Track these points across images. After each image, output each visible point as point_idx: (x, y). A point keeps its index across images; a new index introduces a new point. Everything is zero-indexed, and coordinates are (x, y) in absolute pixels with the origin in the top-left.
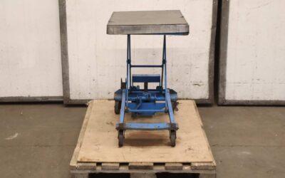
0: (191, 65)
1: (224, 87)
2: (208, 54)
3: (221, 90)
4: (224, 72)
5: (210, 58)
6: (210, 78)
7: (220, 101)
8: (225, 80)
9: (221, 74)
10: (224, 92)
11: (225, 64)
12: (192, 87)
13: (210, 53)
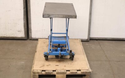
0: (16, 23)
1: (31, 33)
2: (23, 19)
3: (30, 34)
4: (31, 26)
5: (24, 21)
6: (24, 29)
7: (30, 38)
8: (31, 30)
9: (29, 27)
10: (31, 35)
11: (31, 23)
12: (18, 32)
13: (24, 19)
